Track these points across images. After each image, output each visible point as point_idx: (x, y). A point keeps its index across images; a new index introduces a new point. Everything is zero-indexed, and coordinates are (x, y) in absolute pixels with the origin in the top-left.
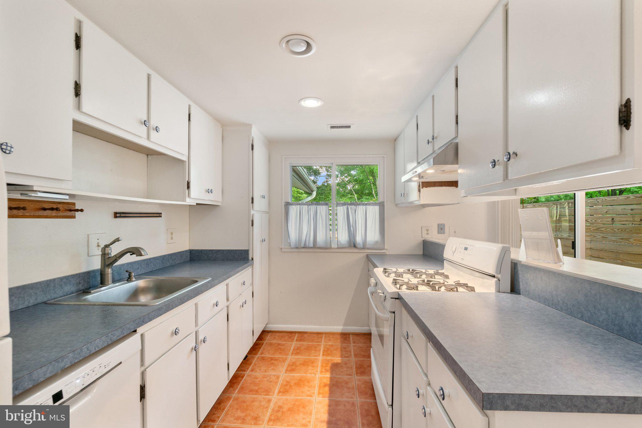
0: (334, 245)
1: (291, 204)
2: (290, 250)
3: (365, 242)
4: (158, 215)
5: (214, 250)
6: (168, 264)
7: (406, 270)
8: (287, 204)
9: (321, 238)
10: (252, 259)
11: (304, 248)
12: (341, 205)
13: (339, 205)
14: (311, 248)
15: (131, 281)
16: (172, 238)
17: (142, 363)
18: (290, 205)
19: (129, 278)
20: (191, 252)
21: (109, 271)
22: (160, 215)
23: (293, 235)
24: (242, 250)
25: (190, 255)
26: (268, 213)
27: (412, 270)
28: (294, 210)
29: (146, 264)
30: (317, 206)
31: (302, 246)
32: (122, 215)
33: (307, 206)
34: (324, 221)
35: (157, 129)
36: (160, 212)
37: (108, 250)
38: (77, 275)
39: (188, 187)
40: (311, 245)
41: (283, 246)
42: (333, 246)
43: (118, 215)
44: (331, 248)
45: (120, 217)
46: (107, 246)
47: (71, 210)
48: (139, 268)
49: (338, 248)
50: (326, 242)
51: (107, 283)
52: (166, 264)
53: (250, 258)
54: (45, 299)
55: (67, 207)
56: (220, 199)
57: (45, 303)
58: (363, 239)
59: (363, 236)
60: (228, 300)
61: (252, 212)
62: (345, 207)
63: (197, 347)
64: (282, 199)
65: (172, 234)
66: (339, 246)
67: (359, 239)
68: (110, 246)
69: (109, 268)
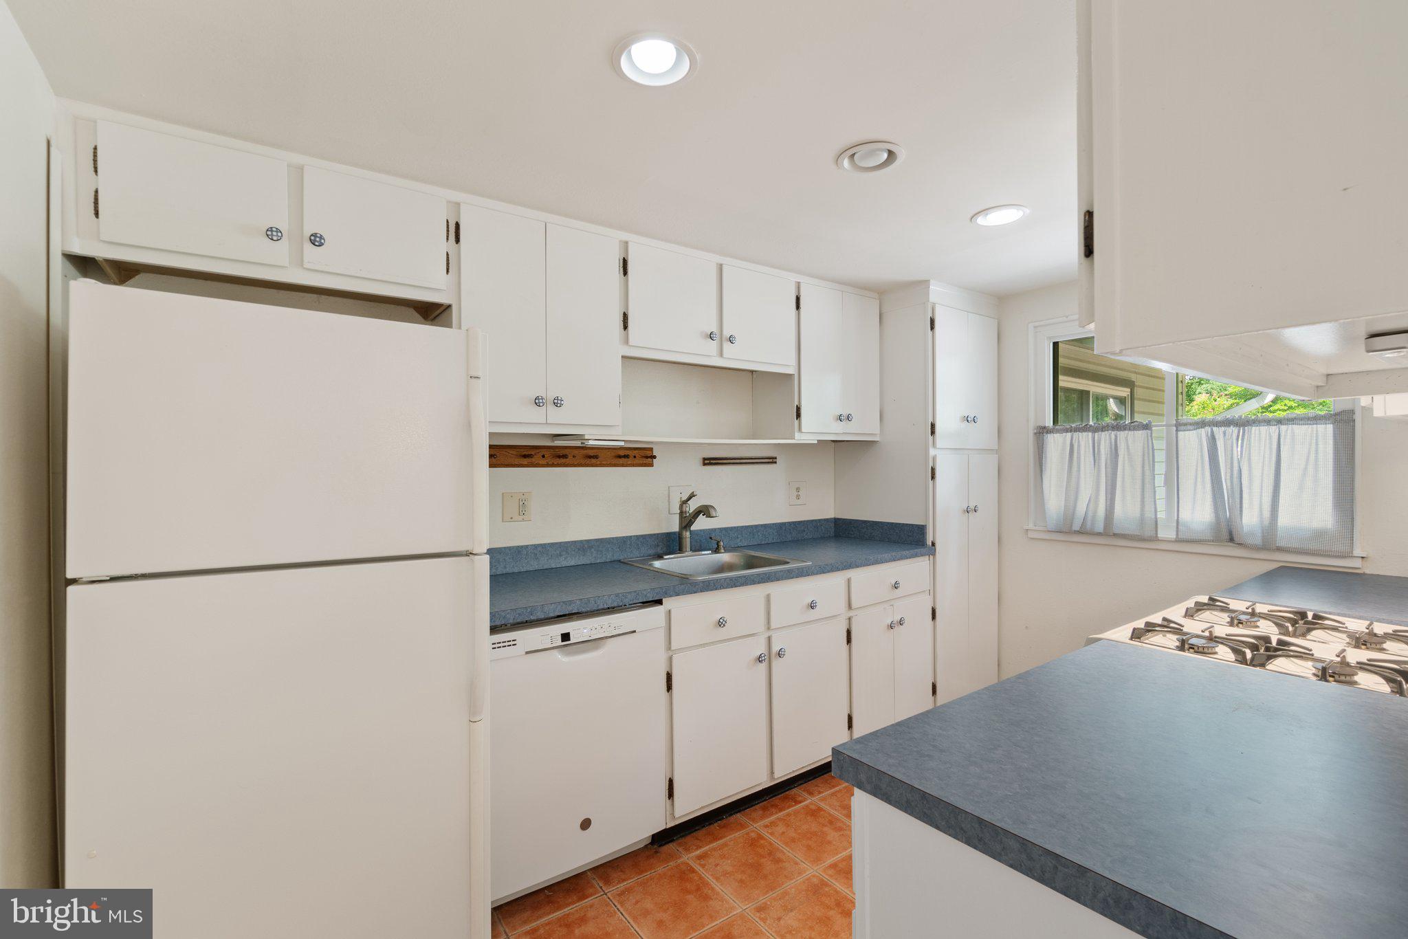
0: (1166, 533)
1: (1049, 431)
2: (1047, 536)
3: (1271, 528)
4: (771, 460)
5: (869, 522)
6: (789, 538)
7: (1290, 612)
8: (1042, 431)
9: (1127, 510)
10: (933, 544)
11: (1079, 532)
12: (1191, 427)
13: (1182, 428)
14: (1099, 534)
15: (718, 553)
16: (798, 497)
17: (669, 648)
18: (1047, 433)
19: (717, 549)
20: (837, 521)
21: (687, 534)
22: (774, 460)
23: (1054, 503)
24: (912, 525)
25: (835, 527)
26: (997, 451)
27: (1316, 617)
28: (1056, 443)
29: (750, 533)
30: (1118, 433)
31: (1076, 527)
32: (712, 461)
33: (1090, 434)
34: (1139, 470)
35: (731, 340)
36: (775, 456)
37: (686, 508)
38: (655, 534)
39: (798, 415)
40: (1100, 527)
41: (1031, 526)
42: (1161, 535)
43: (706, 462)
44: (1155, 539)
45: (710, 464)
46: (685, 502)
47: (647, 457)
48: (738, 538)
49: (1178, 541)
50: (1142, 519)
51: (684, 550)
52: (786, 536)
53: (929, 543)
54: (621, 558)
55: (643, 453)
56: (877, 431)
57: (620, 561)
58: (1266, 522)
59: (1267, 514)
60: (850, 606)
61: (932, 452)
62: (1204, 432)
63: (763, 658)
64: (1028, 421)
65: (798, 489)
66: (1181, 536)
67: (1251, 519)
68: (689, 502)
69: (686, 531)
